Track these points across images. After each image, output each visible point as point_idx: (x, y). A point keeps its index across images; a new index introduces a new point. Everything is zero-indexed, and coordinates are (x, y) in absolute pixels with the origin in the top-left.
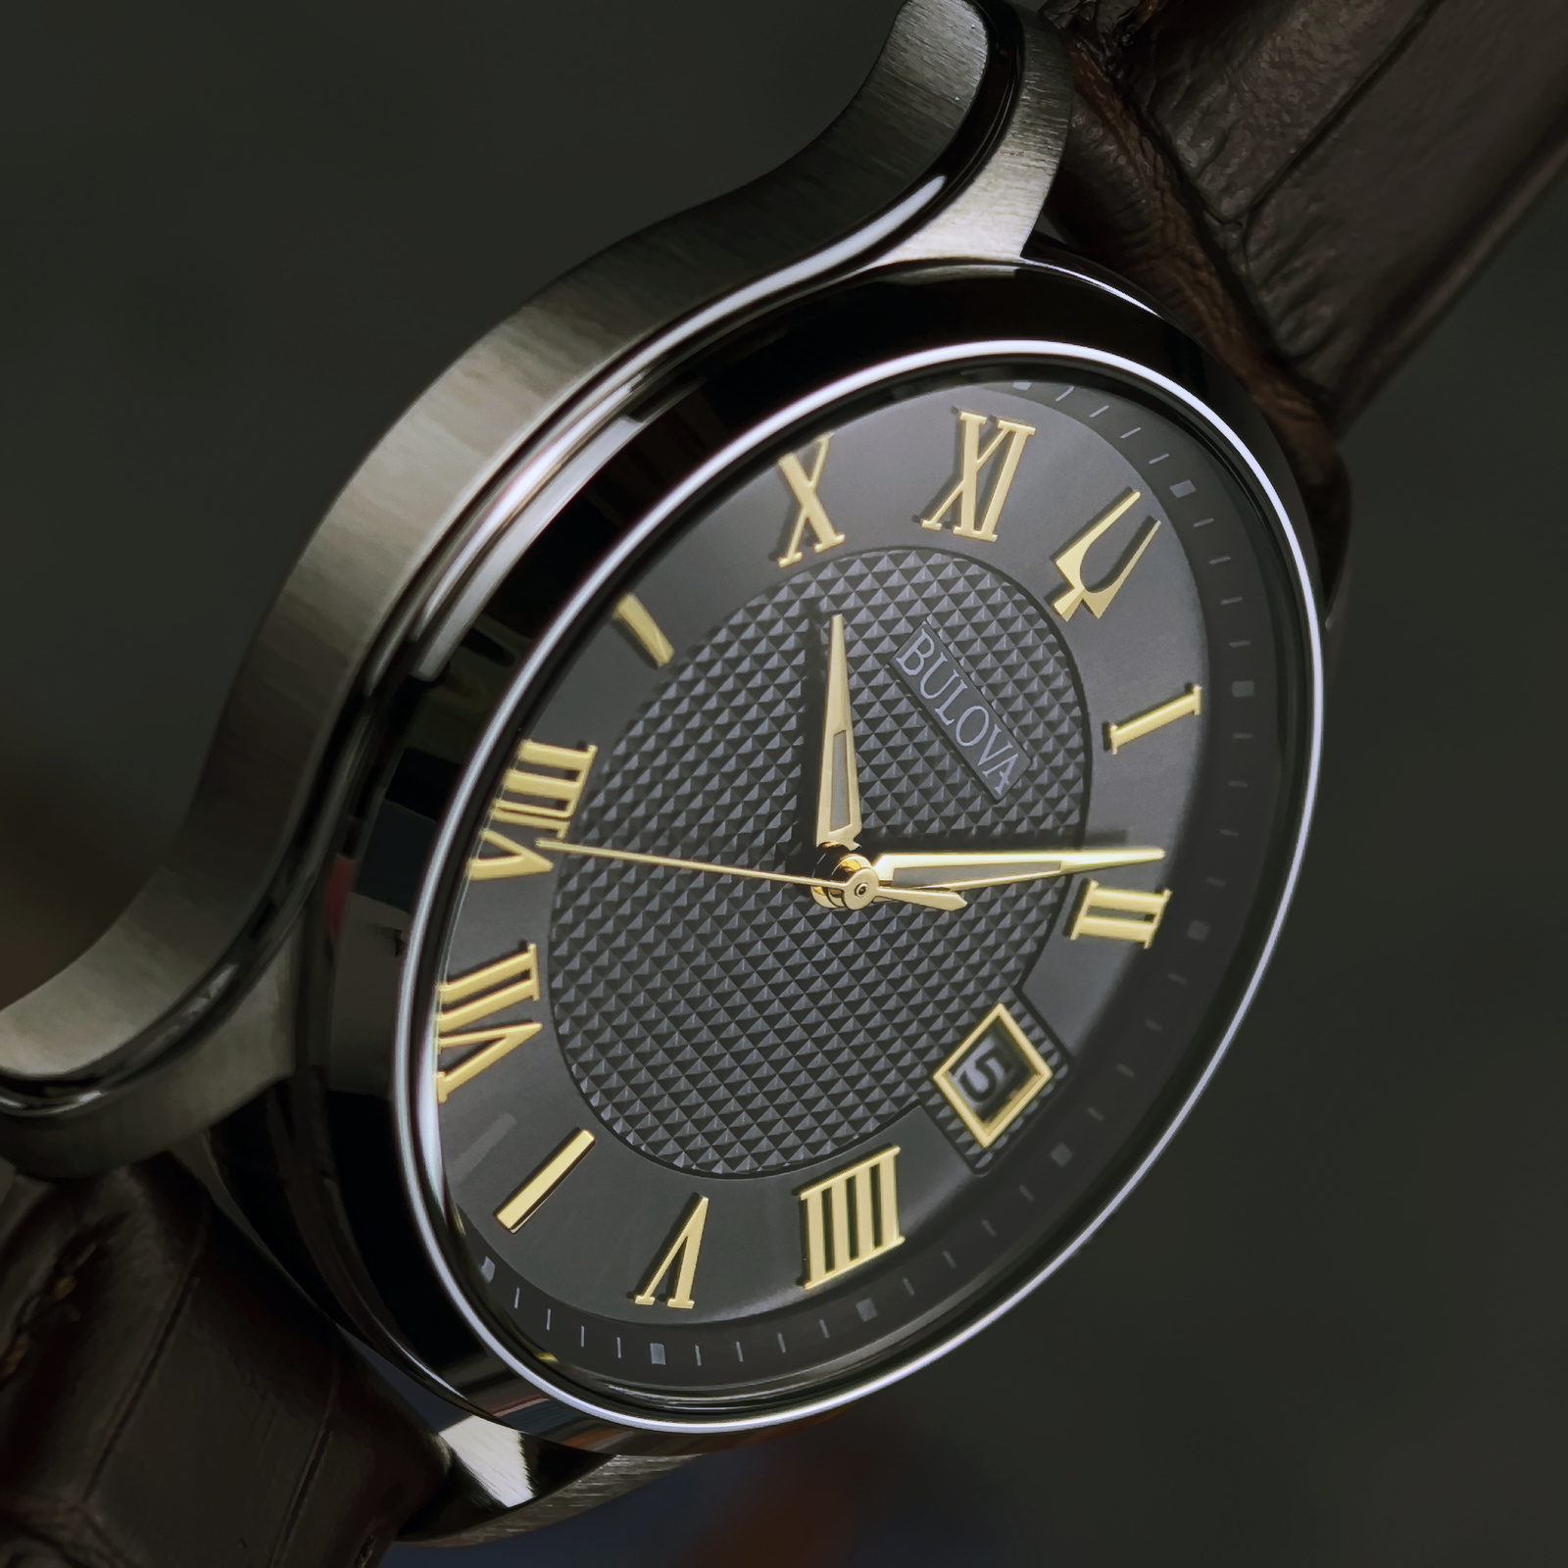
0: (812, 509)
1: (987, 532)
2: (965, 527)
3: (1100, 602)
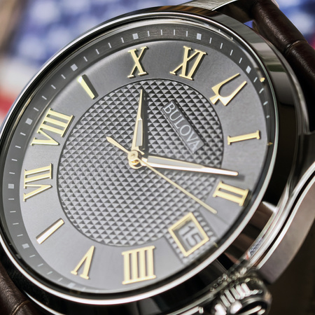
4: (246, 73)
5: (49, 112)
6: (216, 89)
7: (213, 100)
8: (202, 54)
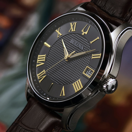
0: (59, 33)
1: (74, 31)
2: (72, 31)
3: (86, 33)
4: (89, 23)
5: (39, 56)
6: (83, 31)
7: (83, 34)
8: (76, 23)
